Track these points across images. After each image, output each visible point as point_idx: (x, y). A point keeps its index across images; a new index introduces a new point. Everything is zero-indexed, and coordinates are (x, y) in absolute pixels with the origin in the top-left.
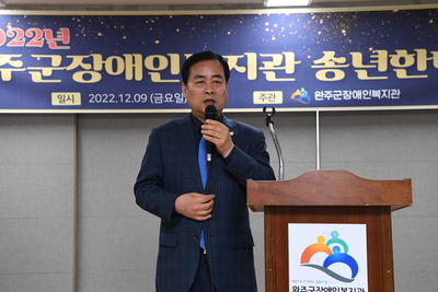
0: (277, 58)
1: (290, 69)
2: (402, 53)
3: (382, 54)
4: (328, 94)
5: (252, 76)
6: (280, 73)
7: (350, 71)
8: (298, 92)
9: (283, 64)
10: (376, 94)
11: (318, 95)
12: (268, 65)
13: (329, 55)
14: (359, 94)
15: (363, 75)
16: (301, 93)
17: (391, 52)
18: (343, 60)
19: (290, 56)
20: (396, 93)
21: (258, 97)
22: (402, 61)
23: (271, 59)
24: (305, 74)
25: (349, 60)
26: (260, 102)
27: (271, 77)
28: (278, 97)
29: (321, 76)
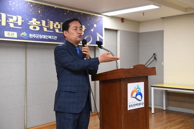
0: (15, 18)
1: (20, 23)
2: (57, 23)
3: (52, 22)
4: (34, 36)
5: (4, 24)
6: (16, 24)
7: (41, 27)
8: (23, 34)
9: (17, 21)
10: (50, 37)
11: (31, 36)
12: (11, 20)
13: (34, 20)
14: (45, 37)
15: (45, 29)
16: (24, 34)
17: (54, 22)
18: (39, 23)
19: (20, 18)
20: (56, 37)
21: (6, 34)
22: (57, 26)
23: (12, 18)
24: (25, 26)
25: (41, 23)
26: (8, 36)
27: (12, 25)
28: (15, 35)
29: (31, 28)
